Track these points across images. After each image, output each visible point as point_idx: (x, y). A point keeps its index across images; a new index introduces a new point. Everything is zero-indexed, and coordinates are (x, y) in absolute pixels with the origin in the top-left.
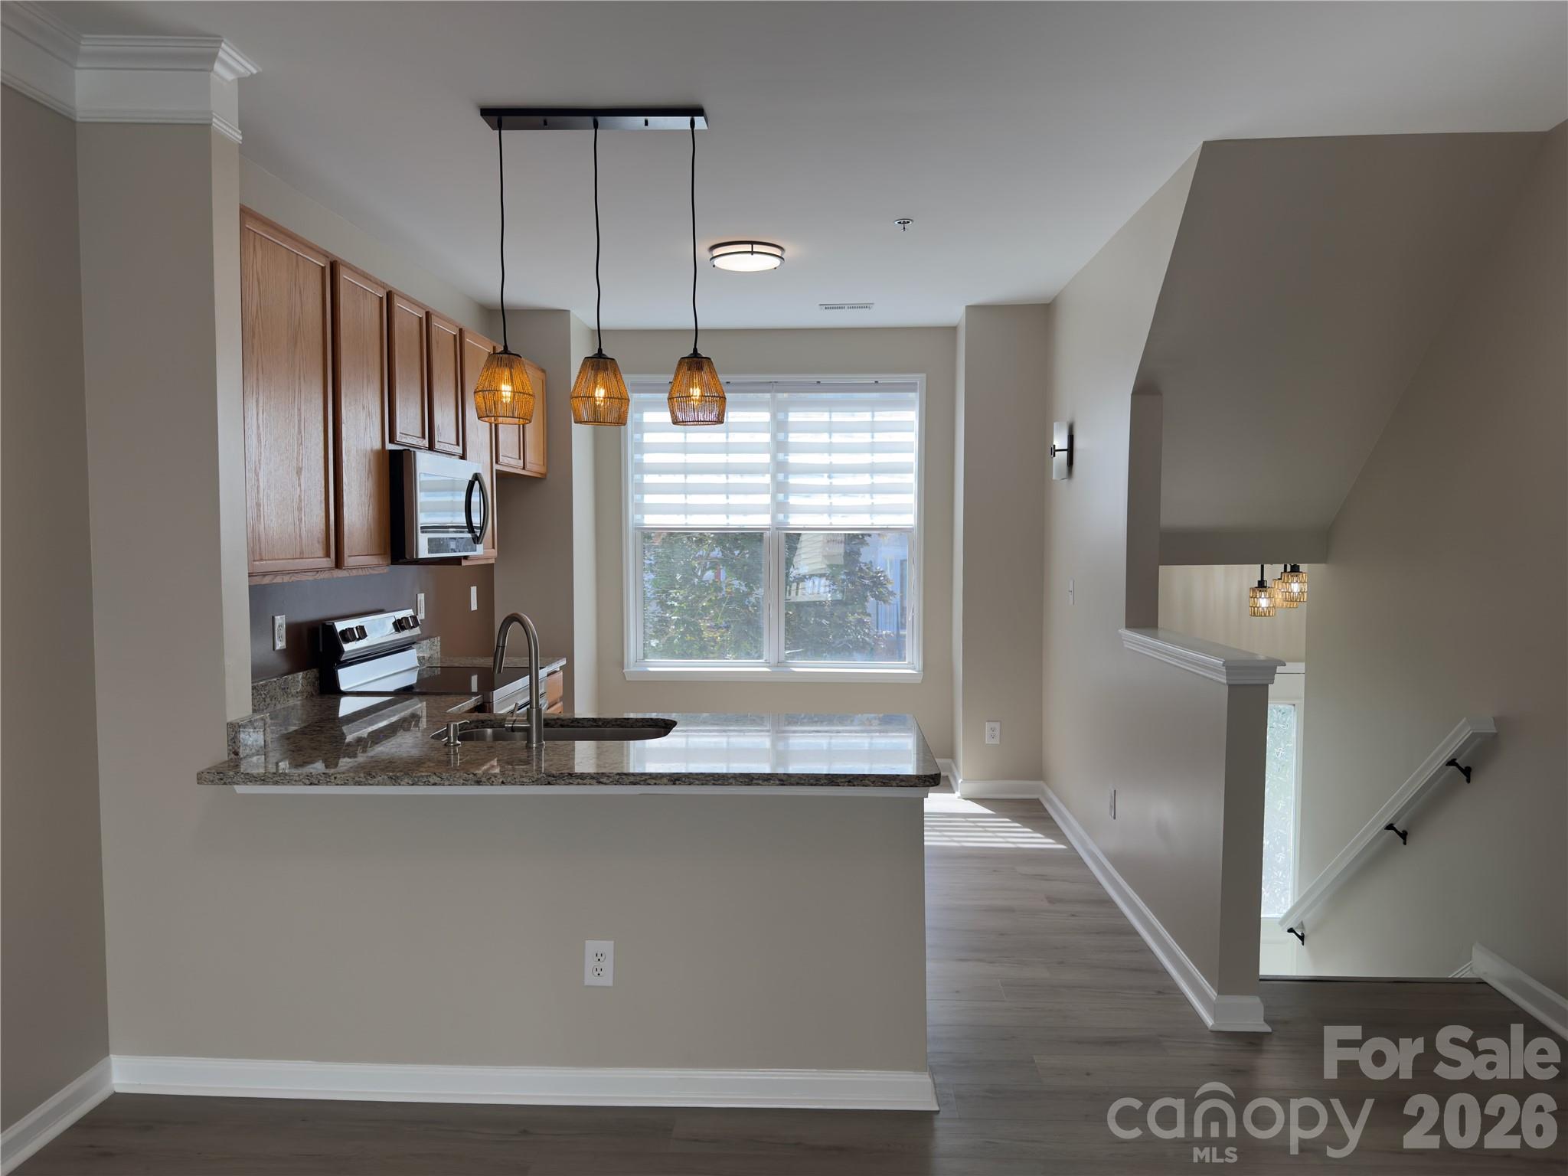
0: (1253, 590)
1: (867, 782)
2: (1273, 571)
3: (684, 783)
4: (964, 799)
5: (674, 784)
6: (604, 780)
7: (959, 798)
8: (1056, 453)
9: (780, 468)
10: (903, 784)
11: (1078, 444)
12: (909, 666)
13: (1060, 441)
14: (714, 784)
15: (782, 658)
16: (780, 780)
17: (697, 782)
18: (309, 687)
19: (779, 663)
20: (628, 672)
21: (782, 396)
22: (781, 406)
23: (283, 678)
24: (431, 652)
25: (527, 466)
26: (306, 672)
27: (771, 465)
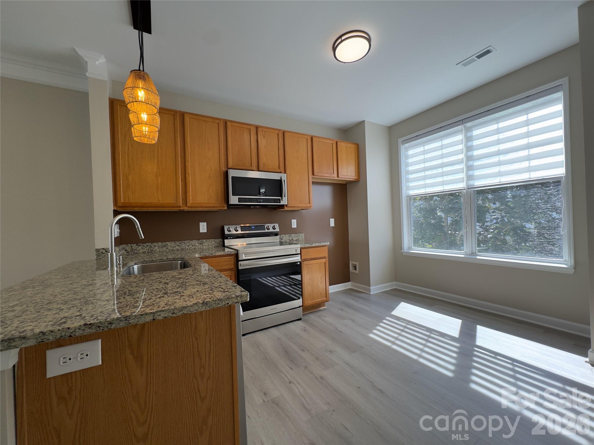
9: (469, 159)
12: (565, 262)
15: (474, 252)
18: (216, 244)
19: (473, 254)
20: (403, 252)
21: (469, 124)
22: (469, 130)
23: (201, 240)
24: (298, 238)
25: (340, 176)
26: (214, 239)
27: (464, 159)
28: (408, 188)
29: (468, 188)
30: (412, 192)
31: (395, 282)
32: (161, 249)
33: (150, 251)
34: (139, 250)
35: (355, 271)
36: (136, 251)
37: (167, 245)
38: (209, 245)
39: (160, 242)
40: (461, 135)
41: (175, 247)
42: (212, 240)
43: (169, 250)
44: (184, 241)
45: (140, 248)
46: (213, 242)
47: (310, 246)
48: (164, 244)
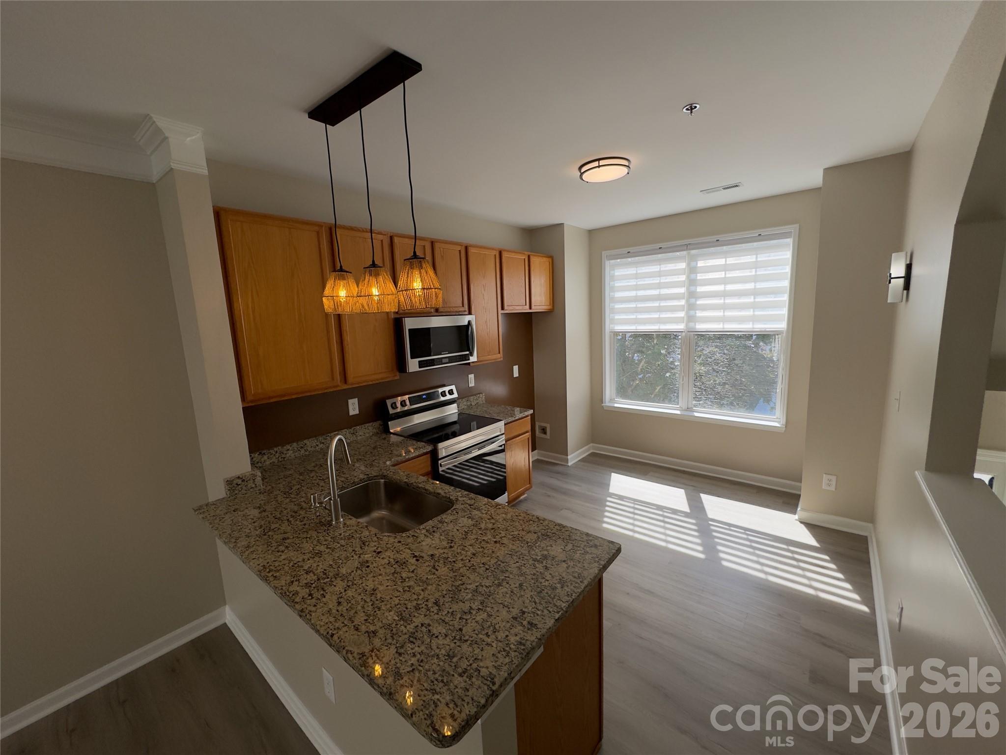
4: (799, 521)
7: (796, 520)
8: (892, 280)
9: (692, 295)
11: (915, 271)
12: (777, 420)
13: (898, 269)
15: (690, 406)
18: (374, 430)
19: (688, 409)
20: (605, 406)
21: (693, 252)
22: (693, 259)
23: (353, 428)
24: (478, 401)
25: (533, 307)
26: (371, 423)
27: (686, 294)
28: (613, 321)
29: (688, 332)
30: (619, 328)
31: (591, 444)
32: (297, 453)
33: (280, 460)
34: (265, 461)
35: (543, 436)
36: (259, 464)
37: (306, 444)
38: (364, 433)
39: (294, 442)
40: (684, 263)
41: (317, 445)
42: (368, 424)
43: (309, 452)
44: (329, 435)
45: (265, 457)
46: (370, 428)
47: (514, 419)
48: (301, 444)
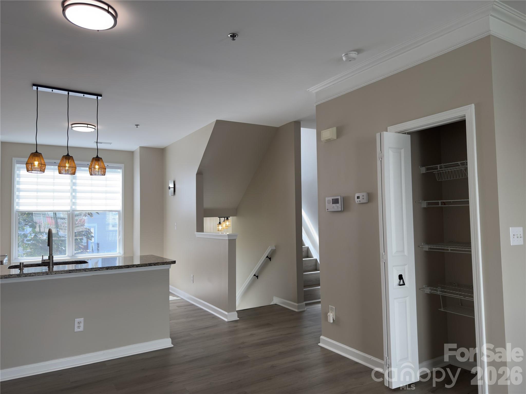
0: (218, 224)
1: (159, 264)
2: (222, 219)
3: (110, 269)
5: (107, 270)
6: (87, 270)
8: (170, 188)
9: (74, 191)
10: (168, 264)
11: (177, 186)
12: (119, 253)
13: (171, 185)
14: (118, 269)
15: (74, 254)
16: (136, 266)
17: (114, 269)
27: (71, 190)
28: (18, 204)
29: (73, 211)
